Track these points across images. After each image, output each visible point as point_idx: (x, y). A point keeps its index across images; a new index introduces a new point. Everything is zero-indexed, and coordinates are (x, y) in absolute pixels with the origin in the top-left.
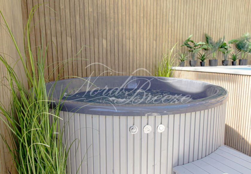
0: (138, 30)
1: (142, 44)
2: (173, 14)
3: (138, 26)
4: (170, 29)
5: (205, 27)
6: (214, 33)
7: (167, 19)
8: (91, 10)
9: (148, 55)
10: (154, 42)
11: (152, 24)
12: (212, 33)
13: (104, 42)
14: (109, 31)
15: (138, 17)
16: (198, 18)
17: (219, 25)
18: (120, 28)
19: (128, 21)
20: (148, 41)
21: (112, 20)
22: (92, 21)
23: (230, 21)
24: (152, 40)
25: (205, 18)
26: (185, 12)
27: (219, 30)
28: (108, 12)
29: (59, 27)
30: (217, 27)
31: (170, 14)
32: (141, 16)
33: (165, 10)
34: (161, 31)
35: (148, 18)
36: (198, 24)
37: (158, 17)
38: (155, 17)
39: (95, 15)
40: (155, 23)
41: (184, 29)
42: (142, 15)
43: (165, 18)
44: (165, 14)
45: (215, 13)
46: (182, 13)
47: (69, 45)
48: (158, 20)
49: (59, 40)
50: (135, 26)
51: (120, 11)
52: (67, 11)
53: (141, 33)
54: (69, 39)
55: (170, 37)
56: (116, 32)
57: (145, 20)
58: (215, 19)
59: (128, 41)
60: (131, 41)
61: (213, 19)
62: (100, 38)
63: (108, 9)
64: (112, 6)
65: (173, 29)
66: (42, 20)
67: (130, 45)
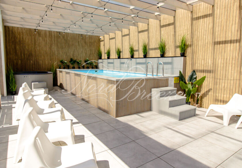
3: (44, 56)
4: (56, 57)
5: (71, 56)
8: (27, 52)
10: (50, 61)
13: (32, 61)
14: (33, 59)
16: (68, 53)
18: (37, 57)
19: (40, 55)
20: (48, 61)
22: (27, 56)
23: (83, 54)
25: (71, 53)
29: (17, 58)
30: (77, 56)
31: (56, 52)
33: (54, 52)
34: (53, 58)
35: (47, 54)
36: (68, 55)
37: (51, 53)
39: (28, 54)
42: (45, 53)
45: (75, 51)
46: (61, 52)
47: (20, 62)
48: (51, 55)
49: (17, 61)
54: (20, 61)
55: (56, 59)
59: (40, 61)
61: (74, 53)
67: (41, 62)
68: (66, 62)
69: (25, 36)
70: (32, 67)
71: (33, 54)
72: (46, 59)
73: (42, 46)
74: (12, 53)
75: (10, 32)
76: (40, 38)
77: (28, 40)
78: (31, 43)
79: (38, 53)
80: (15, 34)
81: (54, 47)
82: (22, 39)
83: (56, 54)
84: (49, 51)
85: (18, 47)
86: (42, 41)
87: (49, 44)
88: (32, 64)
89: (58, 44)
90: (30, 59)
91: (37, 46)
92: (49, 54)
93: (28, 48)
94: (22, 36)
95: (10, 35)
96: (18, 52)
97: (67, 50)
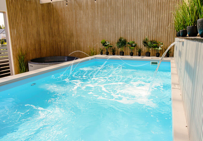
0: (85, 38)
1: (87, 44)
2: (101, 30)
3: (85, 36)
4: (100, 37)
5: (121, 34)
6: (129, 36)
7: (98, 32)
8: (68, 32)
10: (93, 43)
11: (91, 35)
12: (127, 36)
13: (73, 43)
14: (74, 40)
16: (116, 29)
17: (132, 32)
18: (78, 38)
19: (81, 35)
20: (90, 43)
21: (75, 35)
22: (69, 37)
23: (142, 28)
24: (91, 42)
25: (122, 29)
26: (108, 27)
27: (132, 34)
28: (74, 33)
30: (131, 33)
31: (100, 30)
34: (95, 38)
35: (89, 33)
36: (116, 32)
37: (94, 32)
39: (70, 34)
41: (108, 36)
42: (86, 32)
44: (97, 30)
45: (129, 25)
46: (106, 29)
48: (94, 33)
49: (60, 43)
51: (78, 32)
53: (86, 40)
54: (63, 43)
56: (77, 40)
57: (88, 34)
58: (129, 29)
59: (81, 43)
60: (83, 43)
61: (127, 29)
62: (72, 42)
63: (74, 31)
65: (102, 37)
66: (56, 38)
69: (66, 12)
72: (88, 40)
73: (83, 22)
74: (56, 35)
75: (54, 10)
76: (81, 11)
77: (69, 17)
78: (72, 21)
79: (79, 32)
80: (58, 12)
81: (97, 21)
82: (64, 17)
83: (100, 32)
86: (83, 15)
87: (91, 19)
88: (73, 47)
89: (103, 17)
90: (72, 41)
91: (78, 23)
92: (91, 32)
93: (70, 27)
94: (63, 12)
95: (54, 14)
96: (61, 33)
97: (115, 25)
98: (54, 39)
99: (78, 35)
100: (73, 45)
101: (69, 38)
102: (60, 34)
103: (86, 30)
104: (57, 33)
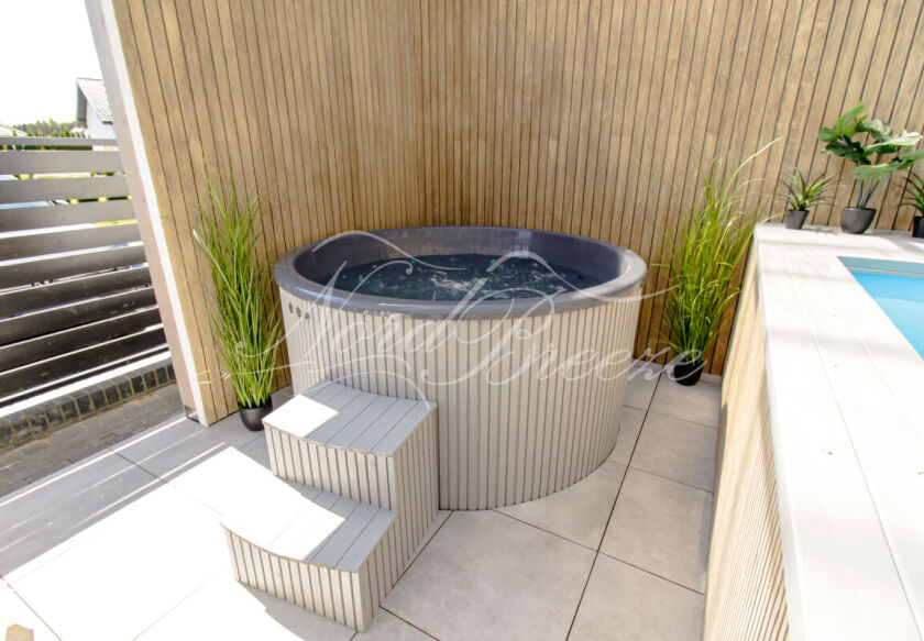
0: (654, 105)
1: (661, 146)
2: (822, 25)
3: (656, 91)
4: (793, 87)
7: (785, 50)
8: (529, 70)
9: (680, 180)
10: (711, 139)
11: (709, 78)
13: (553, 144)
14: (566, 117)
15: (659, 65)
18: (598, 105)
19: (622, 82)
20: (686, 137)
21: (577, 87)
22: (528, 98)
24: (700, 132)
28: (568, 69)
31: (805, 26)
32: (671, 58)
33: (776, 18)
34: (745, 101)
35: (698, 59)
37: (742, 48)
38: (727, 52)
40: (724, 72)
41: (876, 74)
42: (673, 55)
43: (772, 46)
44: (774, 31)
48: (740, 61)
49: (466, 146)
50: (643, 95)
51: (602, 56)
52: (483, 82)
53: (663, 114)
55: (786, 115)
56: (585, 117)
57: (685, 69)
59: (615, 139)
60: (626, 140)
62: (544, 137)
63: (569, 58)
64: (580, 47)
65: (808, 86)
66: (443, 109)
67: (620, 151)
68: (907, 139)
70: (549, 192)
71: (568, 78)
72: (676, 120)
74: (442, 87)
79: (614, 62)
83: (799, 51)
84: (717, 23)
85: (475, 35)
88: (551, 171)
90: (545, 127)
92: (712, 56)
93: (540, 29)
98: (427, 121)
99: (599, 86)
100: (553, 156)
101: (528, 107)
102: (466, 80)
103: (675, 40)
104: (450, 78)
